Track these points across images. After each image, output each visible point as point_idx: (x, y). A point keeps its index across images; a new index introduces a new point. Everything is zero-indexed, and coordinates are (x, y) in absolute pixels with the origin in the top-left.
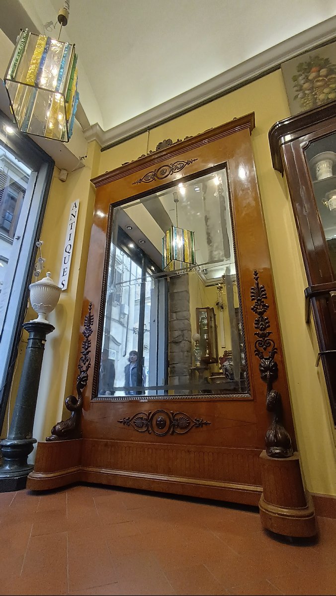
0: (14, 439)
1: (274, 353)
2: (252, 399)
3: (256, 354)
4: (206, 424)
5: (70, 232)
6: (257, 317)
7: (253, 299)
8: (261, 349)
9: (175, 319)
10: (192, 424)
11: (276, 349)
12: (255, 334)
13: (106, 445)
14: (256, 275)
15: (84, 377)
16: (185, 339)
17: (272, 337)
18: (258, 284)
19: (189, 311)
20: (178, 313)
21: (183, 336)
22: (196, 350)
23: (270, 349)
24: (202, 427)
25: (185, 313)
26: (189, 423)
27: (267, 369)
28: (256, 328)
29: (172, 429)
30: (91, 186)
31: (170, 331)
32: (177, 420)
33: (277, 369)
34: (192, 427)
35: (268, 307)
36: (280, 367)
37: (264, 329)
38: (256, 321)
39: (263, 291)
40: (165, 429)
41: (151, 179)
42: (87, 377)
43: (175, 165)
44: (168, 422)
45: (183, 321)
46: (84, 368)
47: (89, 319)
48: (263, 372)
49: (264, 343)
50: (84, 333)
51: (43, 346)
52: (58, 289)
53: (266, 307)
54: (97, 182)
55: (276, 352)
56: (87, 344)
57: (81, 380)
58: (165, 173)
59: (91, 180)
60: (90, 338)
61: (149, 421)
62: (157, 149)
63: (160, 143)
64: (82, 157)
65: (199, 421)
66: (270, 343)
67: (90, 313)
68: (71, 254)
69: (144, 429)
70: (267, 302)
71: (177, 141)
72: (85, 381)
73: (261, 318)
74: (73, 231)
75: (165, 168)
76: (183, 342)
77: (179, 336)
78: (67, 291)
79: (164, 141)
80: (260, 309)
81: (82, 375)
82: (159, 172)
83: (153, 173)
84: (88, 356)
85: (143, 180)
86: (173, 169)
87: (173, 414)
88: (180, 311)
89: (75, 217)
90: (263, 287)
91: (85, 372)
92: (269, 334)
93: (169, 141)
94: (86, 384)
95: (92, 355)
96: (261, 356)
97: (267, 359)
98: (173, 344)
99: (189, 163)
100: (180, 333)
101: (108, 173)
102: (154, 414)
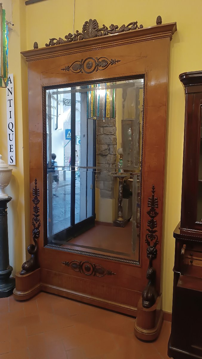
2: (140, 267)
3: (146, 243)
4: (113, 274)
6: (150, 219)
7: (149, 206)
8: (149, 240)
9: (102, 133)
11: (158, 241)
12: (147, 230)
13: (55, 274)
14: (153, 189)
15: (37, 232)
16: (111, 153)
17: (157, 233)
18: (153, 196)
19: (115, 127)
20: (105, 128)
21: (109, 150)
23: (154, 241)
24: (111, 275)
25: (112, 129)
26: (104, 272)
27: (151, 253)
28: (148, 226)
29: (94, 273)
30: (22, 58)
31: (98, 144)
32: (97, 269)
33: (156, 254)
34: (105, 274)
35: (158, 214)
36: (158, 252)
37: (153, 228)
38: (149, 221)
39: (156, 202)
40: (90, 272)
41: (79, 71)
42: (39, 232)
43: (100, 60)
44: (92, 269)
45: (110, 136)
46: (37, 226)
47: (36, 191)
48: (148, 254)
49: (152, 237)
50: (33, 201)
51: (6, 213)
52: (10, 171)
53: (156, 214)
54: (27, 56)
55: (157, 244)
56: (36, 209)
57: (35, 234)
58: (91, 67)
59: (21, 53)
60: (38, 206)
61: (80, 266)
62: (84, 31)
63: (86, 23)
64: (9, 23)
65: (109, 272)
66: (155, 237)
67: (36, 187)
68: (14, 133)
69: (77, 270)
70: (157, 211)
71: (103, 27)
72: (39, 235)
73: (153, 220)
74: (12, 109)
75: (91, 61)
76: (109, 155)
77: (106, 150)
78: (15, 166)
79: (90, 20)
80: (152, 214)
81: (36, 231)
82: (85, 64)
83: (79, 63)
84: (38, 218)
85: (71, 68)
86: (98, 65)
87: (94, 265)
88: (107, 126)
89: (11, 93)
90: (157, 199)
91: (37, 228)
92: (155, 231)
93: (94, 23)
94: (39, 237)
95: (41, 218)
96: (149, 244)
97: (151, 247)
98: (100, 157)
99: (113, 62)
100: (106, 147)
101: (37, 49)
102: (84, 263)
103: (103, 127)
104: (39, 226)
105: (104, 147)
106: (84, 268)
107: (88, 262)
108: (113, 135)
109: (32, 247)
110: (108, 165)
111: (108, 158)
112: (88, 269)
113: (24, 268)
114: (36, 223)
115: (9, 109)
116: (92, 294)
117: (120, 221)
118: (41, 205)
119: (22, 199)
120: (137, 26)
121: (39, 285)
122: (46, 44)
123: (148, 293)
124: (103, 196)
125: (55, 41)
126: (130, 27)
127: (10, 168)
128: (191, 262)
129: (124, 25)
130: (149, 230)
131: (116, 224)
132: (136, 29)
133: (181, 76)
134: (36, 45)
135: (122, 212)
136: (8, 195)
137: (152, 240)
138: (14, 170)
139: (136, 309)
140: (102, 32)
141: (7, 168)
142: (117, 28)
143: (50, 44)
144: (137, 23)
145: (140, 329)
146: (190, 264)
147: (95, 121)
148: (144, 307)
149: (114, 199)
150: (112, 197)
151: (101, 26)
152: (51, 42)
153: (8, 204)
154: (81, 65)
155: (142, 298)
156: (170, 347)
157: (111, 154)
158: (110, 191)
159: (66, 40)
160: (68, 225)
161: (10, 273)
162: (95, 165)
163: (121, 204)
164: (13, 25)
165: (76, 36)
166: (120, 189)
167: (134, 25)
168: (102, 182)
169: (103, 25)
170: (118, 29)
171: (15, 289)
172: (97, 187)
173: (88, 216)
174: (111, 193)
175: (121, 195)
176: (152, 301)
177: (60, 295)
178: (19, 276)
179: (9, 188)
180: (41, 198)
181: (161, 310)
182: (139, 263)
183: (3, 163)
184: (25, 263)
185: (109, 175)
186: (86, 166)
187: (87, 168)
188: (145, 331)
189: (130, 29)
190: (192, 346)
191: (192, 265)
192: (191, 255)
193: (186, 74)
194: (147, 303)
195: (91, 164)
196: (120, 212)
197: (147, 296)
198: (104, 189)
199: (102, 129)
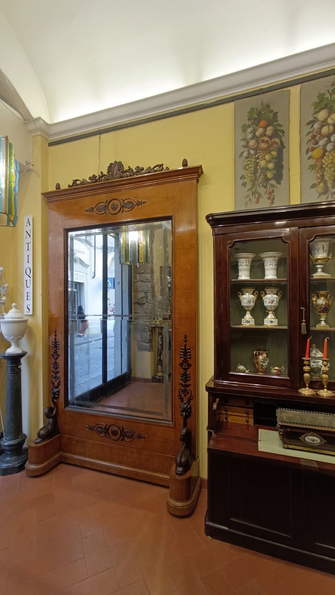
0: (10, 440)
1: (190, 400)
2: (172, 426)
3: (179, 398)
4: (144, 437)
5: (27, 253)
6: (183, 372)
7: (182, 357)
8: (183, 395)
9: (139, 280)
10: (135, 436)
11: (192, 397)
12: (180, 384)
13: (77, 441)
14: (185, 338)
15: (57, 392)
16: (149, 301)
17: (191, 388)
18: (186, 346)
20: (142, 275)
23: (188, 396)
24: (141, 438)
25: (149, 276)
26: (133, 435)
27: (184, 410)
28: (181, 379)
29: (122, 438)
30: (42, 199)
31: (134, 291)
32: (125, 432)
33: (191, 411)
34: (135, 438)
35: (191, 365)
36: (193, 409)
37: (186, 382)
38: (182, 374)
39: (189, 352)
40: (118, 436)
41: (103, 212)
42: (59, 391)
43: (126, 202)
44: (119, 433)
45: (147, 283)
46: (56, 384)
47: (56, 344)
48: (182, 412)
49: (185, 391)
50: (53, 355)
51: (20, 370)
52: (26, 321)
53: (189, 365)
54: (49, 197)
55: (192, 399)
56: (56, 365)
57: (54, 394)
58: (116, 208)
59: (42, 194)
60: (58, 361)
61: (106, 430)
62: (108, 172)
63: (111, 164)
64: (29, 163)
65: (139, 435)
66: (188, 392)
67: (55, 339)
68: (31, 279)
69: (103, 434)
70: (190, 362)
71: (128, 168)
72: (58, 394)
73: (186, 373)
74: (30, 253)
75: (116, 202)
76: (147, 304)
77: (143, 298)
78: (33, 315)
79: (116, 162)
80: (185, 366)
81: (55, 390)
82: (110, 205)
83: (104, 204)
84: (58, 375)
85: (95, 209)
86: (123, 206)
87: (122, 427)
88: (143, 273)
89: (30, 236)
90: (189, 349)
91: (57, 387)
92: (189, 385)
93: (120, 165)
94: (59, 397)
95: (61, 375)
96: (182, 400)
97: (185, 404)
98: (137, 305)
99: (139, 204)
100: (143, 295)
101: (59, 190)
102: (110, 426)
103: (139, 274)
104: (59, 384)
105: (141, 295)
106: (110, 432)
107: (115, 425)
108: (151, 282)
109: (51, 410)
110: (145, 314)
111: (145, 306)
112: (115, 433)
113: (39, 436)
114: (56, 381)
115: (26, 253)
116: (120, 463)
117: (159, 376)
118: (61, 361)
119: (40, 355)
120: (163, 168)
121: (57, 456)
122: (69, 185)
123: (181, 457)
124: (141, 349)
125: (78, 182)
126: (156, 169)
127: (25, 318)
128: (226, 418)
129: (150, 167)
130: (182, 384)
131: (155, 379)
132: (162, 170)
133: (207, 217)
134: (58, 186)
135: (162, 366)
136: (22, 349)
137: (185, 396)
138: (30, 320)
139: (167, 477)
140: (128, 173)
141: (22, 318)
142: (143, 169)
143: (72, 186)
144: (163, 165)
145: (173, 502)
146: (225, 420)
147: (130, 267)
148: (177, 474)
149: (153, 352)
150: (151, 349)
151: (126, 168)
152: (74, 183)
153: (23, 360)
154: (105, 206)
155: (175, 465)
156: (207, 523)
157: (148, 303)
158: (148, 343)
159: (90, 181)
160: (99, 383)
161: (23, 442)
162: (130, 312)
163: (160, 357)
164: (33, 165)
165: (100, 177)
167: (160, 167)
168: (139, 333)
169: (129, 167)
170: (144, 171)
171: (28, 462)
172: (134, 339)
173: (123, 372)
174: (149, 345)
176: (187, 466)
177: (82, 466)
178: (33, 445)
179: (24, 341)
180: (61, 352)
181: (198, 476)
182: (173, 423)
183: (17, 312)
184: (41, 430)
185: (146, 326)
186: (121, 314)
187: (122, 316)
188: (179, 504)
189: (156, 171)
190: (231, 519)
191: (227, 422)
192: (225, 410)
193: (212, 215)
194: (180, 469)
195: (126, 312)
196: (159, 366)
197: (180, 461)
198: (141, 341)
199: (138, 276)
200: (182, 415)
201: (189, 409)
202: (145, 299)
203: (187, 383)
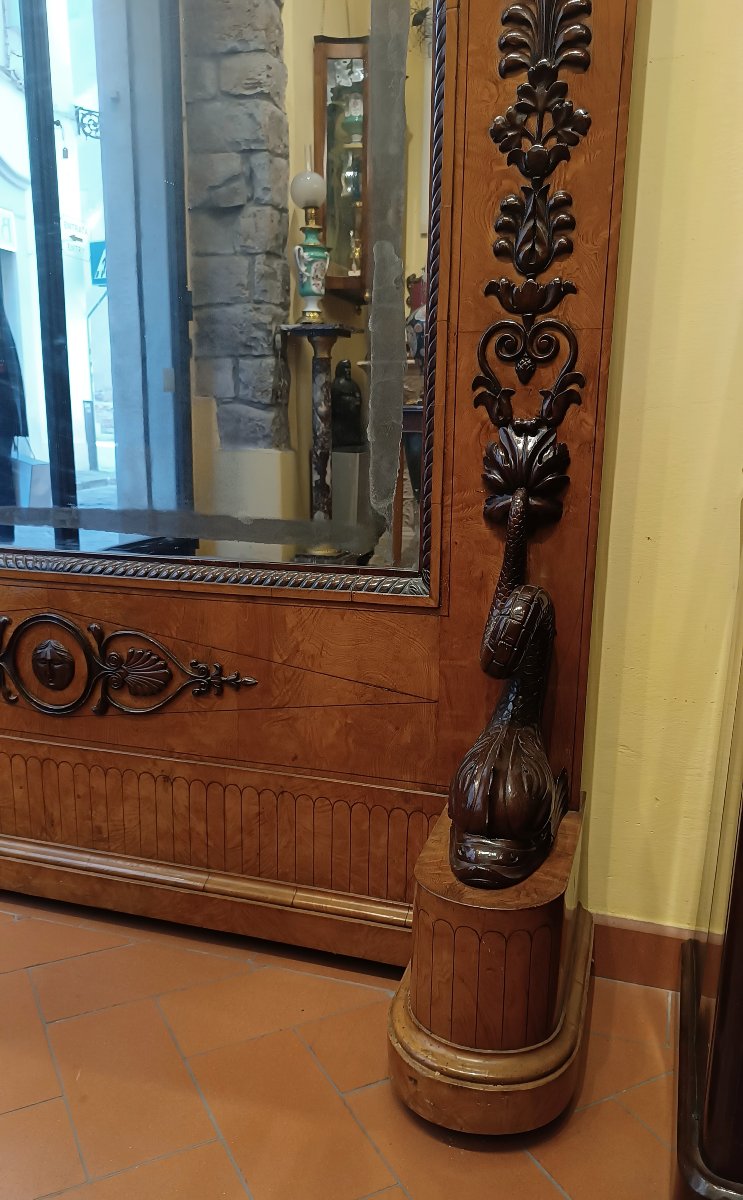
1: (564, 399)
2: (433, 604)
3: (478, 402)
4: (238, 686)
6: (513, 184)
7: (510, 69)
8: (508, 375)
9: (212, 90)
10: (178, 682)
11: (578, 379)
12: (491, 290)
16: (259, 193)
19: (278, 51)
20: (226, 62)
21: (251, 178)
22: (307, 248)
23: (549, 377)
24: (220, 694)
26: (170, 677)
27: (517, 476)
28: (500, 253)
29: (98, 695)
31: (192, 151)
32: (119, 662)
33: (563, 483)
34: (179, 694)
35: (584, 126)
36: (576, 472)
37: (542, 267)
38: (507, 209)
40: (73, 692)
44: (81, 666)
45: (250, 103)
48: (496, 491)
49: (525, 342)
55: (574, 397)
61: (3, 659)
65: (206, 672)
66: (552, 347)
70: (581, 97)
73: (539, 193)
76: (251, 209)
77: (234, 178)
80: (537, 138)
87: (99, 635)
88: (234, 52)
92: (558, 289)
96: (496, 404)
97: (522, 431)
98: (206, 221)
100: (232, 163)
102: (22, 631)
103: (215, 56)
105: (225, 165)
106: (26, 666)
108: (267, 96)
110: (245, 262)
111: (245, 221)
112: (55, 673)
124: (237, 435)
135: (329, 513)
137: (526, 376)
149: (290, 454)
150: (280, 438)
157: (259, 202)
158: (266, 407)
163: (323, 474)
166: (319, 395)
168: (228, 363)
172: (204, 391)
174: (270, 415)
175: (322, 427)
182: (427, 582)
185: (258, 326)
196: (319, 515)
197: (491, 799)
198: (236, 399)
199: (208, 69)
200: (497, 519)
201: (548, 468)
202: (240, 184)
203: (551, 277)
